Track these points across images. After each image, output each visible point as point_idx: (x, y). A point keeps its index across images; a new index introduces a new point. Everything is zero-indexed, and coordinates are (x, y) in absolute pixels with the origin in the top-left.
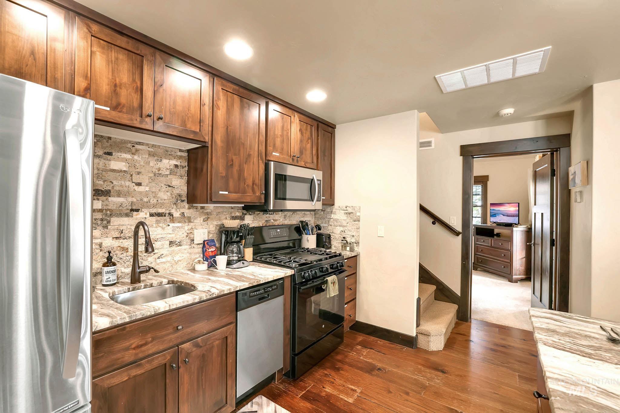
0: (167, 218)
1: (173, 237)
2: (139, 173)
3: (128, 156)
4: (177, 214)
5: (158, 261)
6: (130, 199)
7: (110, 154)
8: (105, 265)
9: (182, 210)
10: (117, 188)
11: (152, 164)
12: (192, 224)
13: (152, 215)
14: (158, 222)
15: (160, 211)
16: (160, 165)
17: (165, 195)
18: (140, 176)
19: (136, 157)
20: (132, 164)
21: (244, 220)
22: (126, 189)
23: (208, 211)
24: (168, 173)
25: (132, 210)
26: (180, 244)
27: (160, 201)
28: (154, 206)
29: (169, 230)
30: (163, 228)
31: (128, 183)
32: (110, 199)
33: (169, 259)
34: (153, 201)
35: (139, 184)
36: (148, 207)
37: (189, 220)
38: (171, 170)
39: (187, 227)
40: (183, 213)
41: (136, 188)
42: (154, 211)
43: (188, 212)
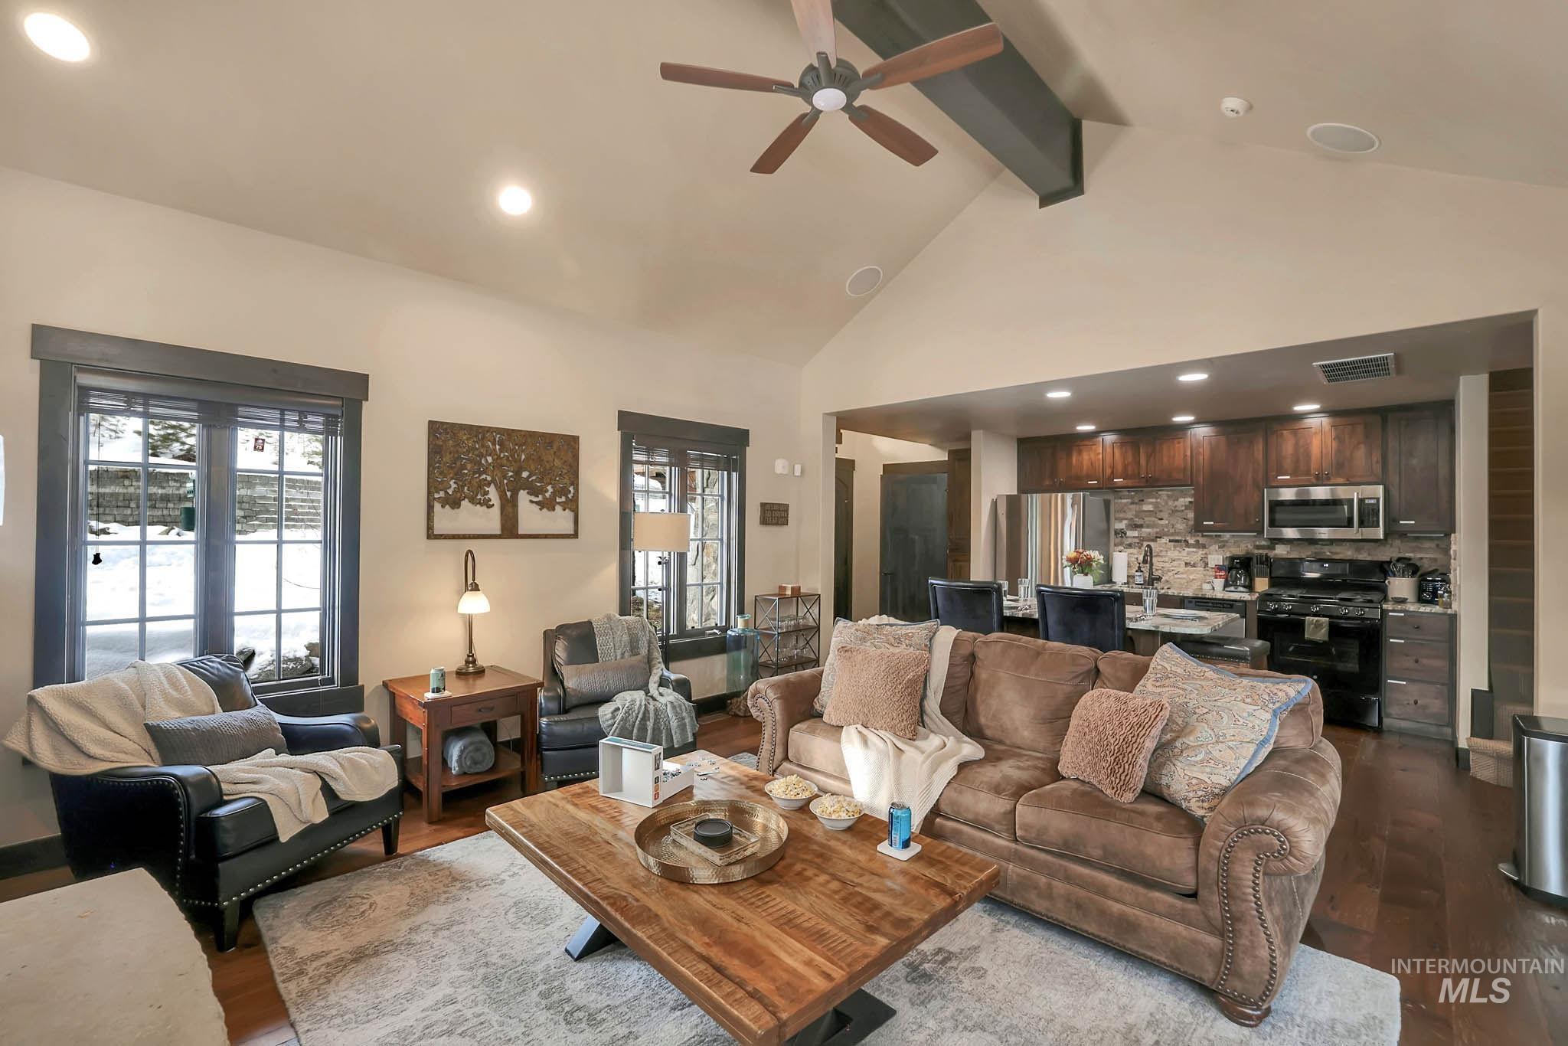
0: (1183, 544)
1: (1188, 559)
2: (1161, 511)
3: (1154, 500)
4: (1191, 541)
5: (1176, 576)
6: (1155, 530)
7: (1143, 500)
8: (1137, 571)
9: (1198, 538)
10: (1147, 523)
11: (1170, 503)
12: (1205, 551)
13: (1170, 541)
14: (1175, 547)
15: (1177, 538)
16: (1176, 503)
17: (1181, 526)
18: (1162, 514)
19: (1159, 500)
20: (1156, 505)
21: (1275, 549)
22: (1152, 523)
23: (1225, 539)
24: (1183, 508)
25: (1157, 537)
26: (1194, 566)
27: (1177, 531)
28: (1172, 534)
29: (1184, 553)
30: (1180, 552)
31: (1154, 519)
32: (1143, 530)
33: (1184, 576)
34: (1172, 531)
35: (1161, 519)
36: (1167, 535)
37: (1204, 546)
38: (1185, 506)
39: (1201, 552)
40: (1198, 541)
41: (1159, 522)
42: (1172, 538)
43: (1202, 540)
